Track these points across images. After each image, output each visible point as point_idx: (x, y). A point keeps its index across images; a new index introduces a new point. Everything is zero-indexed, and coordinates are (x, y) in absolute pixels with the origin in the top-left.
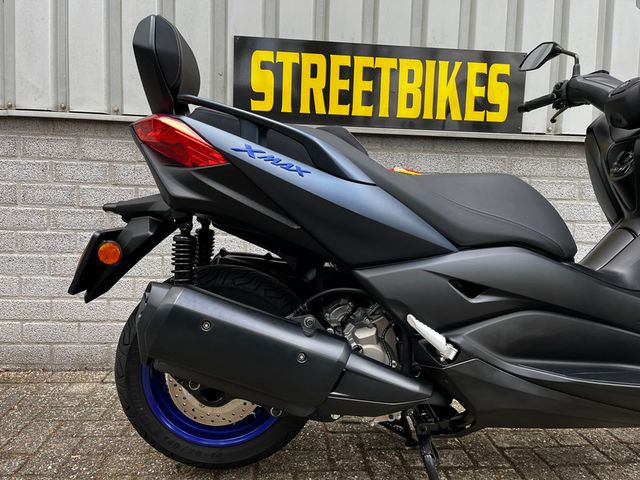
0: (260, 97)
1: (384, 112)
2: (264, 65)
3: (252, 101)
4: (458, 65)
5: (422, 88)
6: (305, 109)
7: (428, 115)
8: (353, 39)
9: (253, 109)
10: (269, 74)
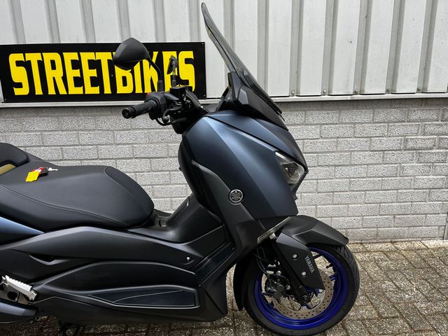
0: (20, 85)
1: (108, 90)
2: (19, 64)
3: (15, 89)
4: (155, 54)
5: (132, 72)
6: (52, 91)
7: (139, 90)
9: (16, 94)
10: (23, 70)
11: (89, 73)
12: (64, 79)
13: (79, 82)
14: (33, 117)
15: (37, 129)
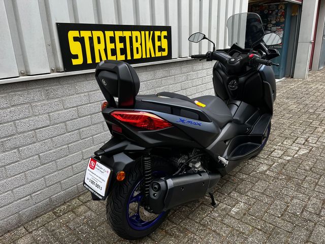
0: (76, 57)
1: (129, 58)
2: (76, 39)
3: (72, 60)
4: (152, 32)
5: (141, 44)
6: (98, 60)
7: (144, 57)
8: (112, 22)
9: (74, 64)
10: (78, 44)
11: (120, 46)
12: (106, 50)
13: (114, 52)
14: (83, 81)
15: (85, 90)
